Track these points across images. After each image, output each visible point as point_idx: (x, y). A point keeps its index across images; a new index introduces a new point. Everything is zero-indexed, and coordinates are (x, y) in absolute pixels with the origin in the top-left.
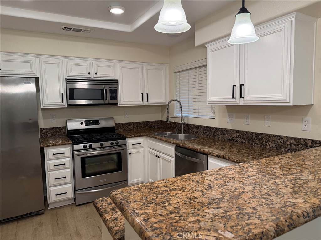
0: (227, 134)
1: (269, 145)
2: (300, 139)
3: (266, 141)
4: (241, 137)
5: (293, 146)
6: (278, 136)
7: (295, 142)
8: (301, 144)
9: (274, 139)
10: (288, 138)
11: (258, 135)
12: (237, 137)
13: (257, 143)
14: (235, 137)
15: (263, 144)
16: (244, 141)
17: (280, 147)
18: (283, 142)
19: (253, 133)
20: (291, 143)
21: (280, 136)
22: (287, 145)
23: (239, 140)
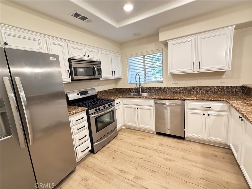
0: (173, 90)
1: (201, 92)
2: (220, 86)
3: (199, 90)
4: (183, 90)
5: (216, 90)
6: (207, 87)
7: (217, 88)
8: (220, 88)
9: (204, 88)
10: (213, 87)
11: (194, 88)
12: (180, 90)
13: (194, 92)
14: (179, 90)
15: (198, 92)
16: (185, 92)
17: (208, 91)
18: (210, 89)
19: (191, 87)
20: (215, 89)
21: (208, 87)
22: (213, 90)
23: (181, 92)
